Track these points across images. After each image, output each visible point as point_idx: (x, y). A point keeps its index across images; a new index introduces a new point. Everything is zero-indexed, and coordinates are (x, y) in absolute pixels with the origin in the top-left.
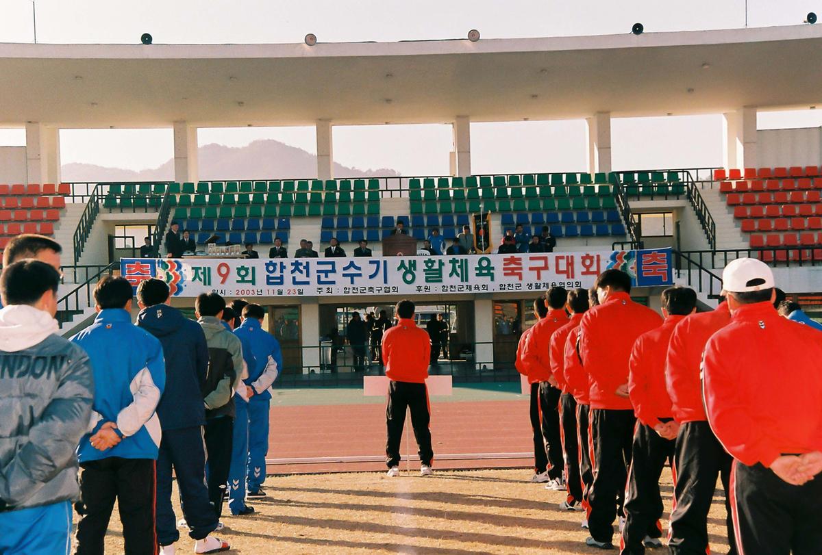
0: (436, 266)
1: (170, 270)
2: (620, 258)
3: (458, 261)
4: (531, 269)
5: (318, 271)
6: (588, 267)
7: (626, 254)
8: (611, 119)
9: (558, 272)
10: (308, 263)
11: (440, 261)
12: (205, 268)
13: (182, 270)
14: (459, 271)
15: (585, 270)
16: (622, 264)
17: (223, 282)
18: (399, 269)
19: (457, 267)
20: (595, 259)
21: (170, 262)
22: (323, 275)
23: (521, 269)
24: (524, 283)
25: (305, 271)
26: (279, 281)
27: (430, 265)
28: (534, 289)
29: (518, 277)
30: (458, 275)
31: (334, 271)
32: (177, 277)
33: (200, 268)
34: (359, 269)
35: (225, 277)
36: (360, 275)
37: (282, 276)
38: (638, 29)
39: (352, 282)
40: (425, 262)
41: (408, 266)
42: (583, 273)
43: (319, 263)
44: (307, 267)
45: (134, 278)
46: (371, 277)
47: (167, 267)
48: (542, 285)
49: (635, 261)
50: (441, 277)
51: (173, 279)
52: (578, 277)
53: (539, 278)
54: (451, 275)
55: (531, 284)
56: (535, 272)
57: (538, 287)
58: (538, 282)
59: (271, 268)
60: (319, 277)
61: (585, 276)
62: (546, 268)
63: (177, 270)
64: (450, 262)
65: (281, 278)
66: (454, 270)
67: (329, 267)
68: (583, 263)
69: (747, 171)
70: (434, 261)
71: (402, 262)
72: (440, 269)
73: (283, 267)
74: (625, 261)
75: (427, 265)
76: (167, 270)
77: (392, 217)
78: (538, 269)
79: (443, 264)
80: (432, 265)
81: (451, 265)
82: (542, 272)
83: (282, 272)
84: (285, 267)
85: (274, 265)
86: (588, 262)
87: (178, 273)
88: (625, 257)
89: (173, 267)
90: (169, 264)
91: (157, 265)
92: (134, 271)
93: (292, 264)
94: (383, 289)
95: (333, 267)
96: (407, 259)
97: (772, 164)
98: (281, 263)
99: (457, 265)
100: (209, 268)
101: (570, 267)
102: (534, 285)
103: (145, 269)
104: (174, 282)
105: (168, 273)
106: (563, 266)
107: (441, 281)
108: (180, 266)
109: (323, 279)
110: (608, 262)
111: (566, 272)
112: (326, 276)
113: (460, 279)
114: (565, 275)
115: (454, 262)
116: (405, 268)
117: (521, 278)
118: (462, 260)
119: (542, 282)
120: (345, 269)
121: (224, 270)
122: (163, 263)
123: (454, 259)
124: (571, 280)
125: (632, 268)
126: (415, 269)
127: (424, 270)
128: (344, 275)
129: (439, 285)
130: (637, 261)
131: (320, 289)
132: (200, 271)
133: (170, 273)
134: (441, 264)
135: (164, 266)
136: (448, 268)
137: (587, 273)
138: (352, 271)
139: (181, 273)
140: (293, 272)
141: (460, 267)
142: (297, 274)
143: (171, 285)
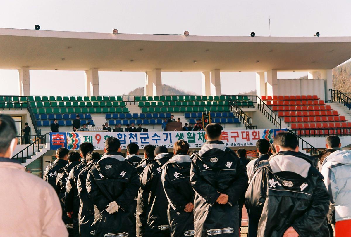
0: (192, 136)
1: (73, 137)
2: (267, 132)
3: (201, 133)
4: (232, 137)
5: (141, 138)
6: (255, 136)
7: (269, 131)
8: (220, 73)
9: (243, 138)
10: (136, 134)
11: (194, 133)
12: (89, 136)
13: (79, 137)
14: (202, 137)
15: (254, 137)
16: (268, 135)
17: (98, 143)
18: (176, 137)
19: (201, 136)
20: (258, 133)
21: (73, 134)
22: (143, 140)
23: (228, 137)
24: (230, 143)
25: (135, 138)
26: (124, 142)
27: (189, 135)
28: (234, 146)
29: (226, 140)
30: (202, 139)
31: (148, 138)
32: (77, 141)
33: (87, 136)
34: (159, 137)
35: (99, 140)
36: (160, 139)
37: (125, 140)
38: (253, 34)
39: (157, 143)
40: (187, 133)
41: (180, 135)
42: (253, 139)
43: (141, 134)
44: (136, 136)
45: (56, 141)
46: (165, 140)
47: (72, 136)
48: (237, 144)
49: (273, 134)
50: (195, 140)
51: (75, 142)
52: (251, 140)
53: (235, 141)
54: (199, 139)
55: (232, 144)
56: (234, 138)
57: (235, 145)
58: (235, 143)
59: (120, 136)
60: (142, 140)
61: (254, 140)
62: (238, 136)
63: (76, 137)
64: (198, 134)
65: (125, 141)
66: (200, 137)
67: (146, 136)
68: (253, 135)
69: (274, 97)
70: (191, 133)
71: (177, 134)
72: (194, 137)
73: (125, 136)
74: (270, 134)
75: (188, 135)
76: (72, 138)
77: (137, 114)
78: (235, 137)
79: (195, 135)
80: (190, 135)
81: (198, 135)
82: (237, 138)
83: (125, 138)
84: (126, 136)
85: (121, 135)
86: (255, 134)
87: (77, 139)
88: (270, 132)
89: (74, 136)
90: (73, 135)
91: (67, 135)
92: (56, 138)
93: (129, 135)
94: (170, 145)
95: (148, 136)
96: (179, 132)
97: (283, 94)
98: (124, 134)
99: (201, 135)
100: (91, 136)
101: (248, 136)
102: (233, 144)
103: (61, 137)
104: (75, 143)
105: (72, 139)
106: (245, 136)
107: (195, 142)
108: (78, 136)
109: (144, 141)
110: (262, 134)
111: (246, 138)
112: (145, 140)
113: (203, 141)
114: (246, 140)
115: (199, 134)
116: (179, 136)
117: (228, 141)
118: (203, 133)
119: (236, 142)
120: (153, 137)
121: (98, 137)
122: (70, 134)
123: (199, 132)
124: (248, 142)
125: (272, 137)
126: (183, 137)
127: (187, 137)
128: (153, 139)
129: (194, 144)
130: (274, 134)
131: (142, 146)
132: (87, 138)
133: (74, 139)
134: (194, 134)
135: (70, 136)
136: (197, 137)
137: (255, 139)
138: (156, 137)
139: (79, 139)
140: (130, 138)
141: (202, 136)
142: (132, 139)
143: (74, 144)
